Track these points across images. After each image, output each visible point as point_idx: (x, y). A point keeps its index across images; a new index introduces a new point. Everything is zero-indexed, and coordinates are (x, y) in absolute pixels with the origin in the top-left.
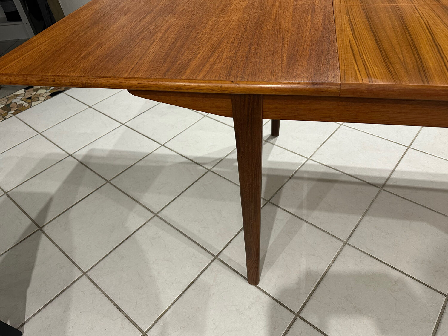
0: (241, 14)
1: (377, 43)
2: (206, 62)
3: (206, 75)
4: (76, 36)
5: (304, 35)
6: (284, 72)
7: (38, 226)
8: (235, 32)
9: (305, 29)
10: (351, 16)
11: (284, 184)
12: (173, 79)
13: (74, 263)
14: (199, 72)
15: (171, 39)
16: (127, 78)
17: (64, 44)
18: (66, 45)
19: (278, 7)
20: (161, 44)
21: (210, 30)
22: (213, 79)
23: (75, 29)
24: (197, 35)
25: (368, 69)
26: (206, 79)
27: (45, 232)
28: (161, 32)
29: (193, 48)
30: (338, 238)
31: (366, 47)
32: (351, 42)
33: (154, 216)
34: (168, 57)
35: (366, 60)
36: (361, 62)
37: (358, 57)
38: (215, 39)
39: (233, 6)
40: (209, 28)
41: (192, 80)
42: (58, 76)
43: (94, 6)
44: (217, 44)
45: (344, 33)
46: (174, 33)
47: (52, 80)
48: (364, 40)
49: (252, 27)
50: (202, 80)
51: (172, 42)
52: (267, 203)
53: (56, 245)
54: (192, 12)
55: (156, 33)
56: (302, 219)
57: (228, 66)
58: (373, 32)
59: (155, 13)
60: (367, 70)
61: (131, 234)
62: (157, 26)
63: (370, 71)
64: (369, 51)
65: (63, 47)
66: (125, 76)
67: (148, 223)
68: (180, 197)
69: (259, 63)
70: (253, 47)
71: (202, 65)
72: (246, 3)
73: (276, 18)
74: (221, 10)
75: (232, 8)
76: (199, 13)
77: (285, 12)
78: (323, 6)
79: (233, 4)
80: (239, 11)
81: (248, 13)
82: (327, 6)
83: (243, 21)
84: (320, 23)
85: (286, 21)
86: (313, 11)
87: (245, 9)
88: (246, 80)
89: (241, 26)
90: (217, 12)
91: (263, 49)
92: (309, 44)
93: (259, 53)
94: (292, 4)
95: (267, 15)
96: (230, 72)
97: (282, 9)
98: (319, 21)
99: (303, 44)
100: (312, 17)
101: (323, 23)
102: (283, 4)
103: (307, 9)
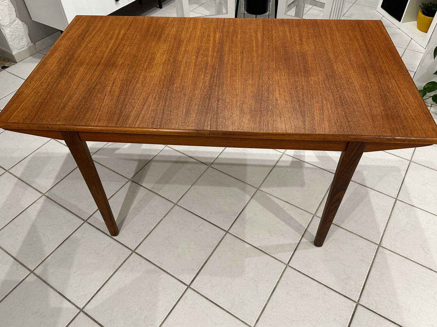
19: (185, 63)
69: (170, 115)
70: (167, 102)
71: (138, 116)
72: (165, 57)
73: (182, 75)
74: (148, 65)
75: (155, 62)
76: (133, 67)
77: (189, 69)
78: (213, 63)
79: (156, 58)
80: (160, 67)
81: (165, 69)
82: (215, 63)
83: (162, 77)
84: (208, 81)
85: (188, 78)
86: (206, 68)
87: (164, 64)
88: (162, 128)
89: (161, 82)
90: (145, 67)
91: (173, 103)
92: (199, 100)
93: (170, 107)
94: (194, 61)
95: (177, 72)
96: (153, 122)
97: (187, 66)
98: (208, 79)
99: (195, 100)
100: (204, 75)
101: (210, 81)
102: (188, 60)
103: (202, 66)
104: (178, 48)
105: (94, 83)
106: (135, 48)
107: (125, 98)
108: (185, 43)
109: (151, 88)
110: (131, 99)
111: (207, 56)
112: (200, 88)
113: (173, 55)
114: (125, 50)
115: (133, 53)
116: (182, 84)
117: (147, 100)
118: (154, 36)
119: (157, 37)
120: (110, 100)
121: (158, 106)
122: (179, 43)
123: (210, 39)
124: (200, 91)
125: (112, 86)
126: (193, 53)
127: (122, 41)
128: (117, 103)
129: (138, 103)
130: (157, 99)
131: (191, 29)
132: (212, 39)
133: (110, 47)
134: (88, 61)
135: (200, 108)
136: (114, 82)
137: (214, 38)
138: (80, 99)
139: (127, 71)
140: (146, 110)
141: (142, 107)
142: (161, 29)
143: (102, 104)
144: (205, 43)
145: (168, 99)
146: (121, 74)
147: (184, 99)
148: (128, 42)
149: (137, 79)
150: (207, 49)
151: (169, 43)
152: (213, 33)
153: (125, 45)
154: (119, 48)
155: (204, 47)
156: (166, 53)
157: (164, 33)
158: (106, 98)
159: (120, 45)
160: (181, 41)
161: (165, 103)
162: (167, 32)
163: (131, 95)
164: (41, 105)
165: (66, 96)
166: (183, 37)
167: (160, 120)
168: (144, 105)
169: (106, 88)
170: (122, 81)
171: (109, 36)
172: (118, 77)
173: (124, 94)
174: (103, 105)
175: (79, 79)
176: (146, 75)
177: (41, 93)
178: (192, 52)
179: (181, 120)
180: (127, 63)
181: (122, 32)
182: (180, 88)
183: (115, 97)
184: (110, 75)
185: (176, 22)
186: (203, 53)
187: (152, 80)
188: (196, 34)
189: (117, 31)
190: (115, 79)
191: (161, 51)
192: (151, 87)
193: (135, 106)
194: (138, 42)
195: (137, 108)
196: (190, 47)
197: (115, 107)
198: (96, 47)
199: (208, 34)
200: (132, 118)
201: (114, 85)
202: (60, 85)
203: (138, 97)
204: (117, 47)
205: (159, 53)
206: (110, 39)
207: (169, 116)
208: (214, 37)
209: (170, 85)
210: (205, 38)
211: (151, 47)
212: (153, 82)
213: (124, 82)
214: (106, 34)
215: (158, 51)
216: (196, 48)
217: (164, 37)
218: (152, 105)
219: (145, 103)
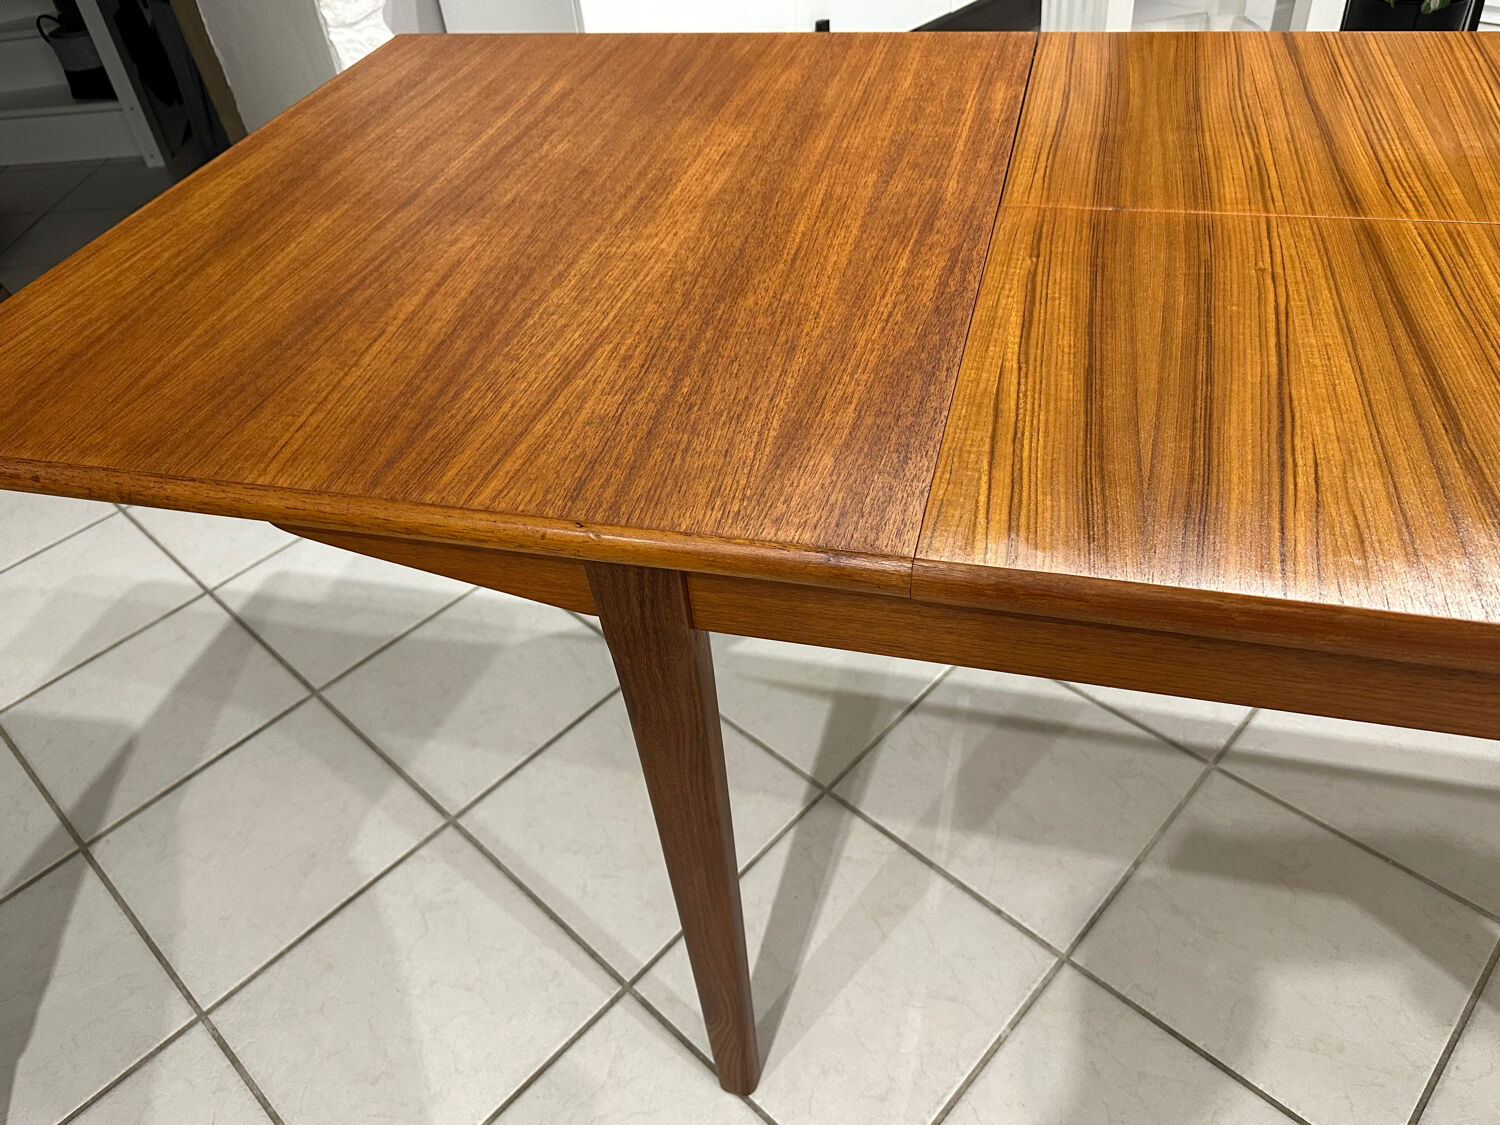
0: (692, 228)
1: (1089, 386)
2: (521, 434)
3: (501, 491)
4: (152, 294)
5: (862, 337)
6: (750, 500)
7: (77, 839)
8: (650, 307)
9: (875, 308)
10: (1041, 259)
11: (890, 729)
12: (393, 500)
13: (173, 975)
14: (485, 478)
15: (439, 324)
16: (254, 486)
17: (106, 327)
18: (111, 328)
19: (819, 202)
20: (401, 346)
21: (574, 294)
22: (521, 508)
23: (157, 263)
24: (527, 314)
25: (1020, 501)
26: (500, 508)
27: (98, 861)
28: (416, 293)
29: (496, 372)
30: (1042, 940)
31: (1048, 402)
32: (1007, 375)
33: (444, 827)
34: (405, 404)
35: (1025, 463)
36: (1009, 468)
37: (1005, 447)
38: (577, 335)
39: (679, 188)
40: (574, 287)
41: (454, 507)
42: (50, 464)
43: (243, 163)
44: (577, 358)
45: (995, 334)
46: (457, 300)
47: (30, 476)
48: (1048, 373)
49: (709, 290)
50: (486, 511)
51: (438, 341)
52: (821, 797)
53: (126, 910)
54: (541, 207)
55: (402, 294)
56: (930, 864)
57: (584, 455)
58: (1091, 335)
59: (422, 207)
60: (1015, 508)
61: (365, 883)
62: (412, 265)
63: (1024, 512)
64: (1051, 419)
65: (100, 339)
66: (249, 480)
67: (423, 851)
68: (539, 759)
69: (686, 450)
70: (687, 381)
71: (504, 448)
72: (723, 176)
73: (796, 254)
74: (635, 208)
75: (671, 197)
76: (562, 216)
77: (834, 227)
78: (967, 204)
79: (679, 180)
80: (691, 216)
81: (715, 225)
82: (980, 205)
83: (689, 263)
84: (931, 284)
85: (824, 268)
86: (928, 226)
87: (712, 204)
88: (623, 522)
89: (677, 284)
90: (619, 215)
91: (716, 389)
92: (865, 377)
93: (696, 409)
94: (869, 193)
95: (773, 239)
96: (581, 484)
97: (830, 215)
98: (931, 275)
99: (846, 378)
100: (915, 254)
101: (943, 283)
102: (838, 190)
103: (909, 217)
104: (798, 142)
105: (352, 276)
106: (596, 142)
107: (471, 352)
108: (834, 121)
109: (621, 308)
110: (499, 359)
111: (940, 174)
112: (885, 316)
113: (766, 168)
114: (546, 147)
115: (578, 161)
116: (786, 297)
117: (580, 365)
118: (695, 99)
119: (710, 100)
120: (393, 357)
121: (629, 399)
122: (809, 123)
123: (962, 107)
124: (883, 329)
125: (431, 294)
126: (867, 164)
127: (548, 116)
128: (423, 375)
129: (532, 376)
130: (635, 364)
131: (870, 73)
132: (970, 106)
133: (484, 138)
134: (367, 189)
135: (869, 421)
136: (445, 277)
137: (981, 104)
138: (254, 346)
139: (528, 230)
140: (562, 417)
141: (544, 398)
142: (732, 75)
143: (346, 374)
144: (935, 123)
145: (695, 368)
146: (494, 244)
147: (784, 372)
148: (571, 121)
149: (561, 267)
150: (945, 147)
151: (757, 122)
152: (976, 86)
153: (553, 131)
154: (525, 140)
155: (927, 137)
156: (735, 160)
157: (744, 87)
158: (376, 348)
159: (534, 132)
160: (818, 116)
161: (674, 387)
162: (755, 85)
163: (508, 338)
164: (61, 369)
165: (201, 329)
166: (828, 100)
167: (619, 475)
168: (556, 390)
169: (401, 300)
170: (486, 272)
171: (499, 99)
172: (473, 255)
173: (475, 333)
174: (349, 381)
175: (294, 260)
176: (614, 249)
177: (95, 314)
178: (864, 156)
179: (743, 482)
180: (538, 197)
181: (557, 88)
182: (774, 314)
183: (424, 345)
184: (441, 246)
185: (809, 47)
186: (920, 160)
187: (636, 274)
188: (892, 90)
189: (538, 83)
190: (459, 262)
191: (714, 153)
192: (619, 304)
193: (510, 393)
194: (614, 120)
195: (513, 406)
196: (856, 140)
197: (402, 394)
198: (427, 139)
199: (951, 88)
200: (466, 457)
201: (442, 290)
202: (191, 287)
203: (539, 351)
204: (518, 139)
205: (699, 160)
206: (496, 110)
207: (679, 457)
208: (984, 98)
209: (720, 299)
210: (937, 102)
211: (667, 138)
212: (635, 284)
213: (496, 277)
214: (489, 92)
215: (699, 154)
216: (887, 142)
217: (738, 100)
218: (598, 392)
219: (568, 379)
